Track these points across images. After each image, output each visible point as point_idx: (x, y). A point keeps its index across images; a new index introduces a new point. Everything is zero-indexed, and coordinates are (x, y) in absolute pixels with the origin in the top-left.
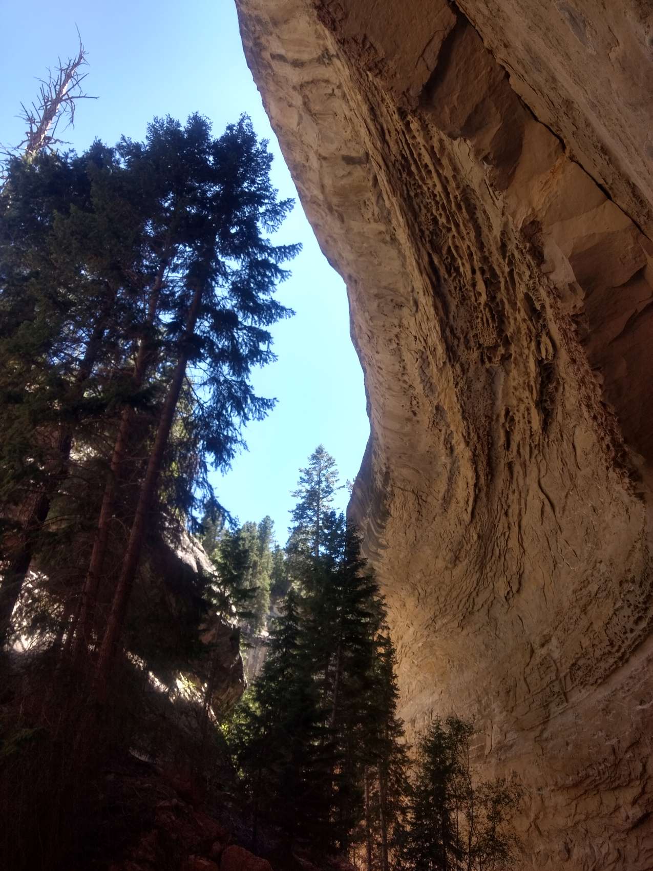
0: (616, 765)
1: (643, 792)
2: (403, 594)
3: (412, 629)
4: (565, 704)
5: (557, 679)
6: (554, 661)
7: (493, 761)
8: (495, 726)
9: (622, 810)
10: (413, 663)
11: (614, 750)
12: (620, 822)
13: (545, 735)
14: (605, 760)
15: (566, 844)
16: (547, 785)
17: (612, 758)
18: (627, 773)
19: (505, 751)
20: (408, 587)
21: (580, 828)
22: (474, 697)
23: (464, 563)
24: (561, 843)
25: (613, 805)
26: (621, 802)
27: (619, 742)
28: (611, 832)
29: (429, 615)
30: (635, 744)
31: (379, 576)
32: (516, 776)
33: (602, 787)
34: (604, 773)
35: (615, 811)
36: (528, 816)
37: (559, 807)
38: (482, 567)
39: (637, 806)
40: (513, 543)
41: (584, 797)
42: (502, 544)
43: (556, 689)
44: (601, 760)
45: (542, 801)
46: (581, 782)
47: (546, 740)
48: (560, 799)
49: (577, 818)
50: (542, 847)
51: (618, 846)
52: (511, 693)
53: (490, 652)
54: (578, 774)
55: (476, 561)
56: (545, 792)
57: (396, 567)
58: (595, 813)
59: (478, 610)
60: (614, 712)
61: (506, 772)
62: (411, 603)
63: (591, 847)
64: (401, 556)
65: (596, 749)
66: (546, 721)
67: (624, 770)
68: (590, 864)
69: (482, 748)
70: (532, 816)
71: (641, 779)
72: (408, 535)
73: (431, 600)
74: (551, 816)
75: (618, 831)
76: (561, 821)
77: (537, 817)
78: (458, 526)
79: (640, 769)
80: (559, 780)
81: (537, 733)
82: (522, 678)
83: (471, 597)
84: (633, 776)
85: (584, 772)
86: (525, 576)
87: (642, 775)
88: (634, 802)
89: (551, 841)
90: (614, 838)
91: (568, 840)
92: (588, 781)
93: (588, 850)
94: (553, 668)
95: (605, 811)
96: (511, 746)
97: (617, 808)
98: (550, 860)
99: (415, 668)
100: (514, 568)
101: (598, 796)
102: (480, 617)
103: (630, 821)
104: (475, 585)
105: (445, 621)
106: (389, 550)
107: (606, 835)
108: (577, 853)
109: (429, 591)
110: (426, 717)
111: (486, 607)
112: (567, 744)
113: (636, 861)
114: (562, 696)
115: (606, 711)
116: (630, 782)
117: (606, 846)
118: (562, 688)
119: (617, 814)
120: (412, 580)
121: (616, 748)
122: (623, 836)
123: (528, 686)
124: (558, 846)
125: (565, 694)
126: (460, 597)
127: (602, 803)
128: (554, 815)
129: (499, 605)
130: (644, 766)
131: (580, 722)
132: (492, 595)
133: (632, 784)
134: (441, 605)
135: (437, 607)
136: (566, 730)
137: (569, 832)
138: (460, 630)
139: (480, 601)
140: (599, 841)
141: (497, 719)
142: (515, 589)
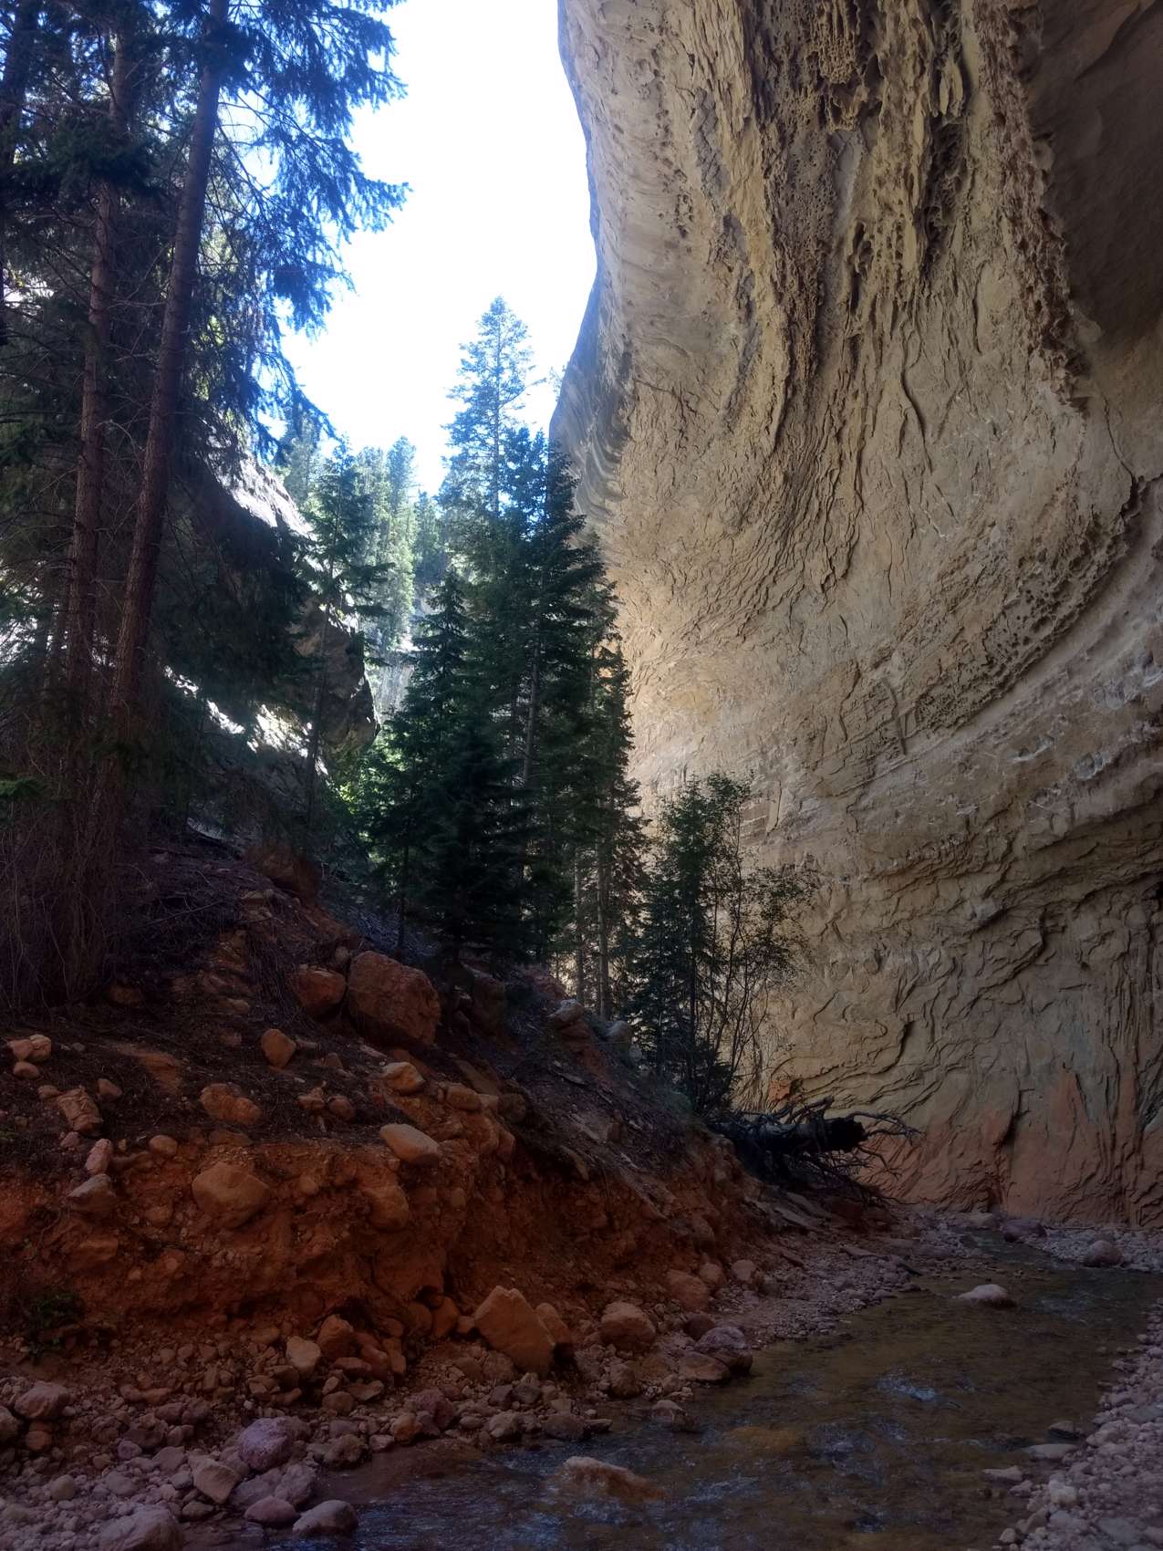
0: (967, 844)
1: (1003, 880)
2: (647, 579)
3: (659, 640)
4: (901, 757)
5: (893, 719)
6: (893, 692)
7: (779, 840)
8: (786, 791)
9: (967, 905)
10: (658, 693)
11: (968, 823)
12: (962, 922)
13: (864, 803)
14: (951, 836)
15: (877, 951)
16: (857, 874)
17: (963, 833)
18: (982, 854)
19: (798, 826)
20: (656, 568)
21: (900, 929)
22: (755, 747)
23: (756, 526)
24: (870, 950)
25: (954, 898)
26: (966, 894)
27: (977, 810)
28: (945, 936)
29: (688, 616)
30: (1002, 813)
31: (605, 548)
32: (811, 862)
33: (941, 874)
34: (947, 855)
35: (955, 907)
36: (823, 915)
37: (872, 903)
38: (787, 532)
39: (990, 899)
40: (845, 491)
41: (911, 888)
42: (826, 492)
43: (890, 734)
44: (946, 836)
45: (848, 895)
46: (911, 867)
47: (865, 809)
48: (876, 891)
49: (898, 916)
50: (840, 956)
51: (953, 954)
52: (817, 741)
53: (787, 676)
54: (908, 855)
55: (778, 522)
56: (854, 883)
57: (637, 533)
58: (925, 910)
59: (774, 608)
60: (977, 767)
61: (797, 856)
62: (659, 595)
63: (913, 955)
64: (646, 514)
65: (940, 821)
66: (867, 784)
67: (978, 851)
68: (909, 976)
69: (763, 822)
70: (830, 915)
71: (1002, 862)
72: (659, 474)
73: (695, 591)
74: (859, 915)
75: (956, 934)
76: (872, 921)
77: (837, 916)
78: (751, 457)
79: (1003, 847)
80: (877, 865)
81: (852, 798)
82: (837, 718)
83: (764, 587)
84: (990, 859)
85: (917, 854)
86: (860, 549)
87: (1005, 856)
88: (987, 894)
89: (854, 946)
90: (948, 944)
91: (881, 946)
92: (923, 865)
93: (908, 959)
94: (890, 701)
95: (941, 906)
96: (809, 819)
97: (960, 902)
98: (850, 972)
99: (662, 703)
100: (842, 536)
101: (933, 888)
102: (776, 620)
103: (975, 920)
104: (771, 565)
105: (716, 626)
106: (625, 502)
107: (939, 939)
108: (891, 963)
109: (691, 574)
110: (676, 778)
111: (787, 602)
112: (897, 815)
113: (978, 974)
114: (899, 745)
115: (965, 766)
116: (986, 864)
117: (936, 953)
118: (900, 733)
119: (958, 910)
120: (663, 556)
121: (972, 819)
122: (964, 940)
123: (845, 730)
124: (864, 953)
125: (903, 741)
126: (745, 585)
127: (938, 896)
128: (863, 912)
129: (810, 600)
130: (1010, 845)
131: (921, 783)
132: (800, 582)
133: (987, 870)
134: (711, 600)
135: (703, 603)
136: (898, 795)
137: (883, 935)
138: (740, 640)
139: (777, 591)
140: (927, 947)
141: (790, 780)
142: (839, 572)
